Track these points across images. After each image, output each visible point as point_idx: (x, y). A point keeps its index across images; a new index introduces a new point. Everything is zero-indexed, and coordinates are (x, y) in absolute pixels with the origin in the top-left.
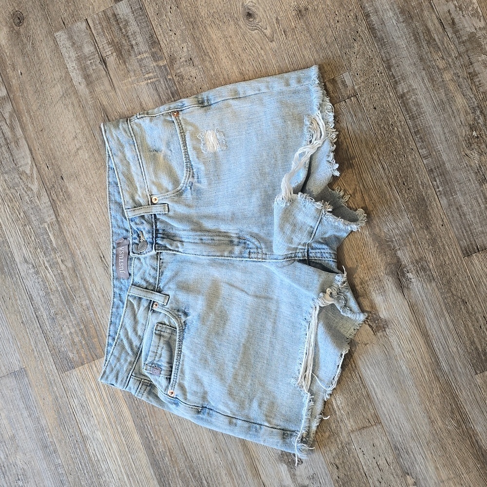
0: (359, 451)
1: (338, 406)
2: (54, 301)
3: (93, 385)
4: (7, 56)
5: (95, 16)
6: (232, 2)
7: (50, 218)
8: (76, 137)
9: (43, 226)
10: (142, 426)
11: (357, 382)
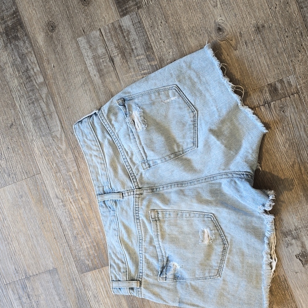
2: (76, 225)
4: (44, 54)
5: (106, 26)
6: (207, 19)
7: (74, 168)
9: (68, 174)
11: (289, 298)
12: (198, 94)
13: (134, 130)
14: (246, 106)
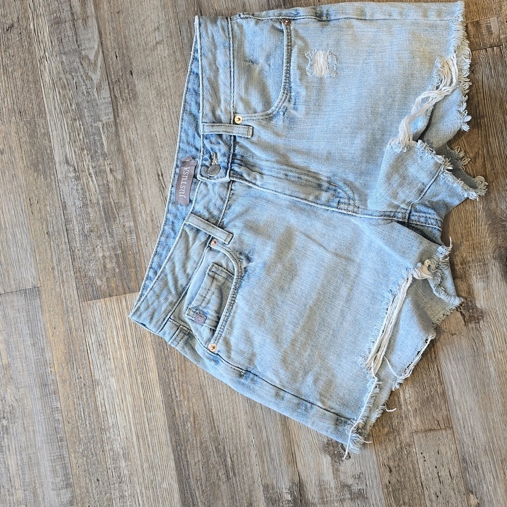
0: (419, 456)
1: (405, 400)
2: (91, 215)
3: (119, 322)
7: (107, 117)
8: (158, 28)
9: (96, 125)
10: (167, 380)
11: (433, 376)
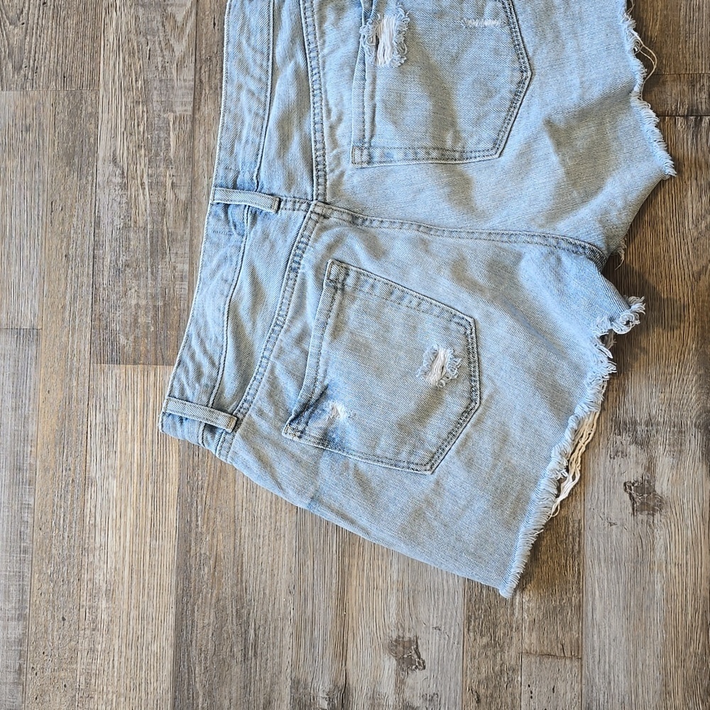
0: (526, 689)
2: (132, 243)
3: (139, 403)
7: (183, 107)
9: (165, 116)
10: (189, 500)
12: (550, 36)
13: (369, 60)
14: (646, 103)
